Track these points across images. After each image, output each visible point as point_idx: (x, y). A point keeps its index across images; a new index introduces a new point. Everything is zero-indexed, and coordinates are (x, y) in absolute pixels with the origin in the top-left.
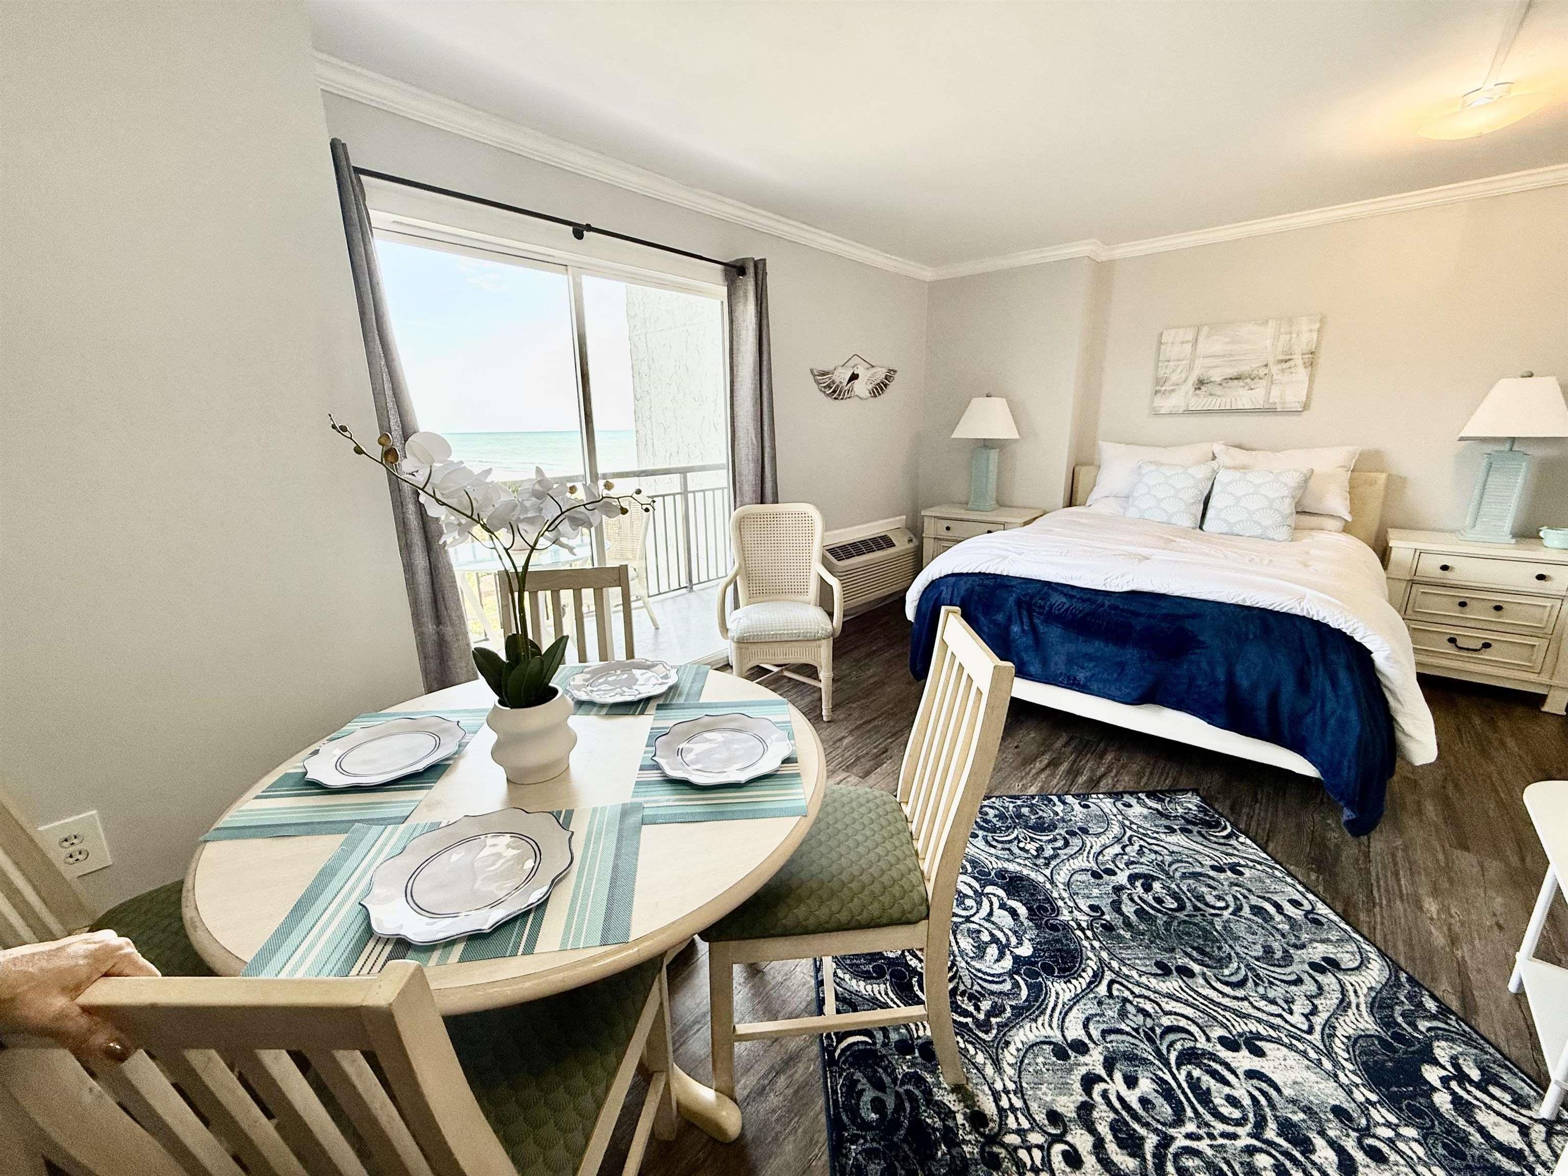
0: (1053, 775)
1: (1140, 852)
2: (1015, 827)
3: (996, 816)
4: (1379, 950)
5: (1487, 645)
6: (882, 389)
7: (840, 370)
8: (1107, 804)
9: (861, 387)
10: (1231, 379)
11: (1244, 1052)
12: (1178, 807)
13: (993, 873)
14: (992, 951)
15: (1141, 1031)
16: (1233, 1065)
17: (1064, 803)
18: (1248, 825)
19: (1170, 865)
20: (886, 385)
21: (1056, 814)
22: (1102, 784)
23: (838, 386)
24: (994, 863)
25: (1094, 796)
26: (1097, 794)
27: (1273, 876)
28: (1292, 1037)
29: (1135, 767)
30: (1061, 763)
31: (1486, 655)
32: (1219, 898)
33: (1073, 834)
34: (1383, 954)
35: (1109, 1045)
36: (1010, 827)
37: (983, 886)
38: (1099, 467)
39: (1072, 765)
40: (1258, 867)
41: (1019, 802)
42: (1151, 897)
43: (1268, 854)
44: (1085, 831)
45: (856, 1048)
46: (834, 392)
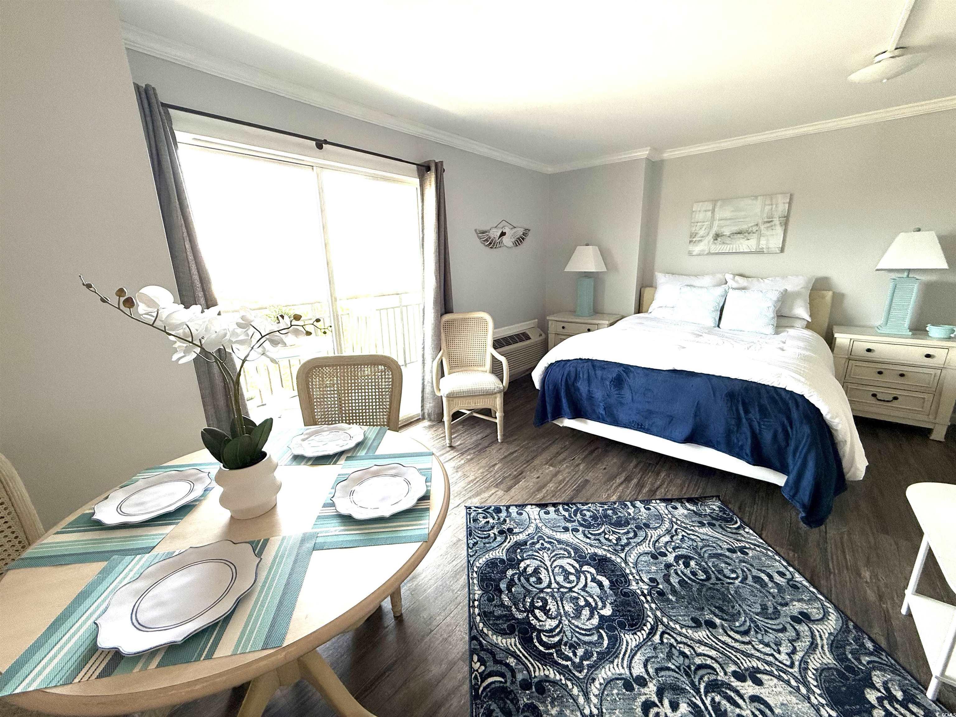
0: (627, 487)
1: (682, 540)
2: (603, 524)
3: (591, 517)
4: (835, 606)
5: (895, 398)
6: (521, 242)
7: (494, 230)
8: (662, 507)
9: (507, 241)
10: (736, 233)
11: (749, 682)
12: (706, 508)
13: (588, 557)
14: (586, 612)
15: (682, 668)
16: (742, 692)
17: (634, 507)
18: (750, 519)
19: (701, 549)
20: (523, 239)
21: (629, 514)
22: (658, 493)
23: (492, 240)
24: (588, 549)
25: (654, 501)
26: (656, 500)
27: (767, 555)
28: (781, 671)
29: (679, 481)
30: (632, 480)
31: (895, 404)
32: (733, 571)
33: (639, 528)
34: (837, 608)
35: (660, 679)
36: (600, 524)
37: (581, 566)
38: (656, 288)
39: (639, 480)
40: (758, 549)
41: (606, 507)
42: (689, 572)
43: (763, 540)
44: (647, 526)
45: (493, 686)
46: (490, 243)
